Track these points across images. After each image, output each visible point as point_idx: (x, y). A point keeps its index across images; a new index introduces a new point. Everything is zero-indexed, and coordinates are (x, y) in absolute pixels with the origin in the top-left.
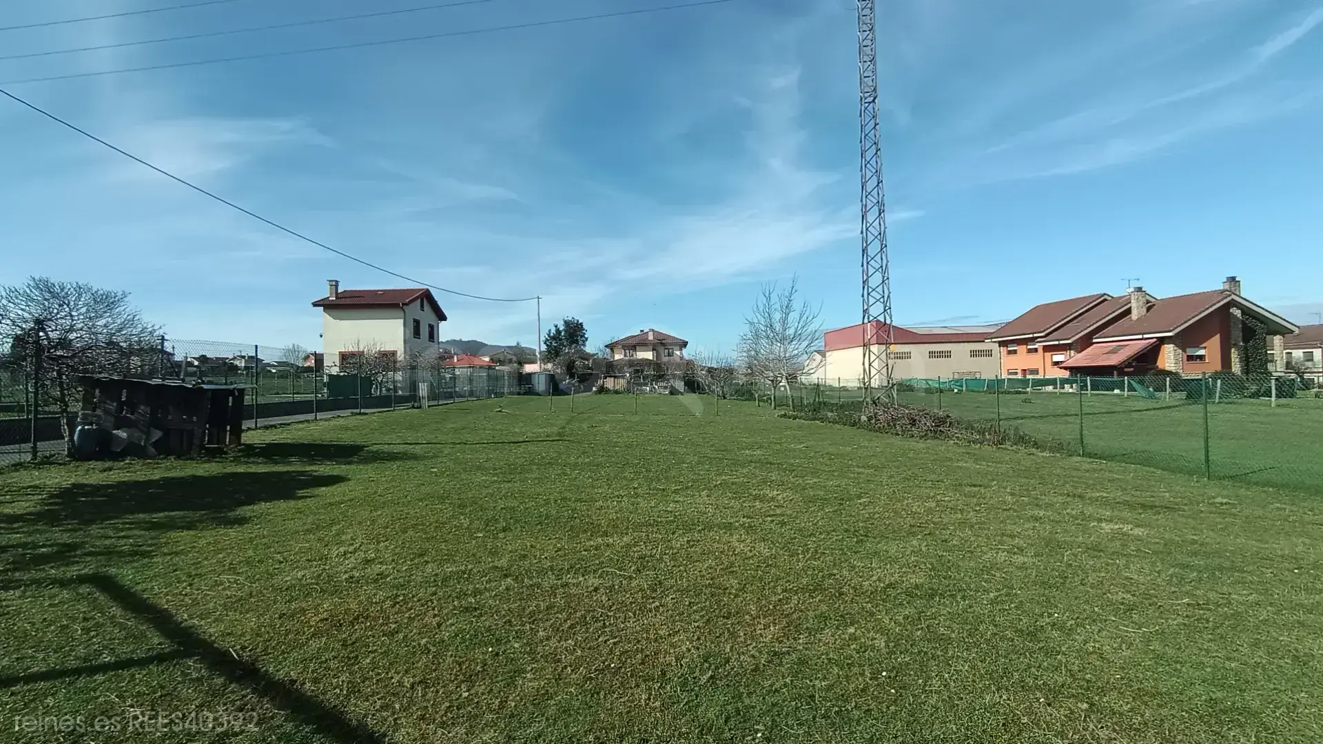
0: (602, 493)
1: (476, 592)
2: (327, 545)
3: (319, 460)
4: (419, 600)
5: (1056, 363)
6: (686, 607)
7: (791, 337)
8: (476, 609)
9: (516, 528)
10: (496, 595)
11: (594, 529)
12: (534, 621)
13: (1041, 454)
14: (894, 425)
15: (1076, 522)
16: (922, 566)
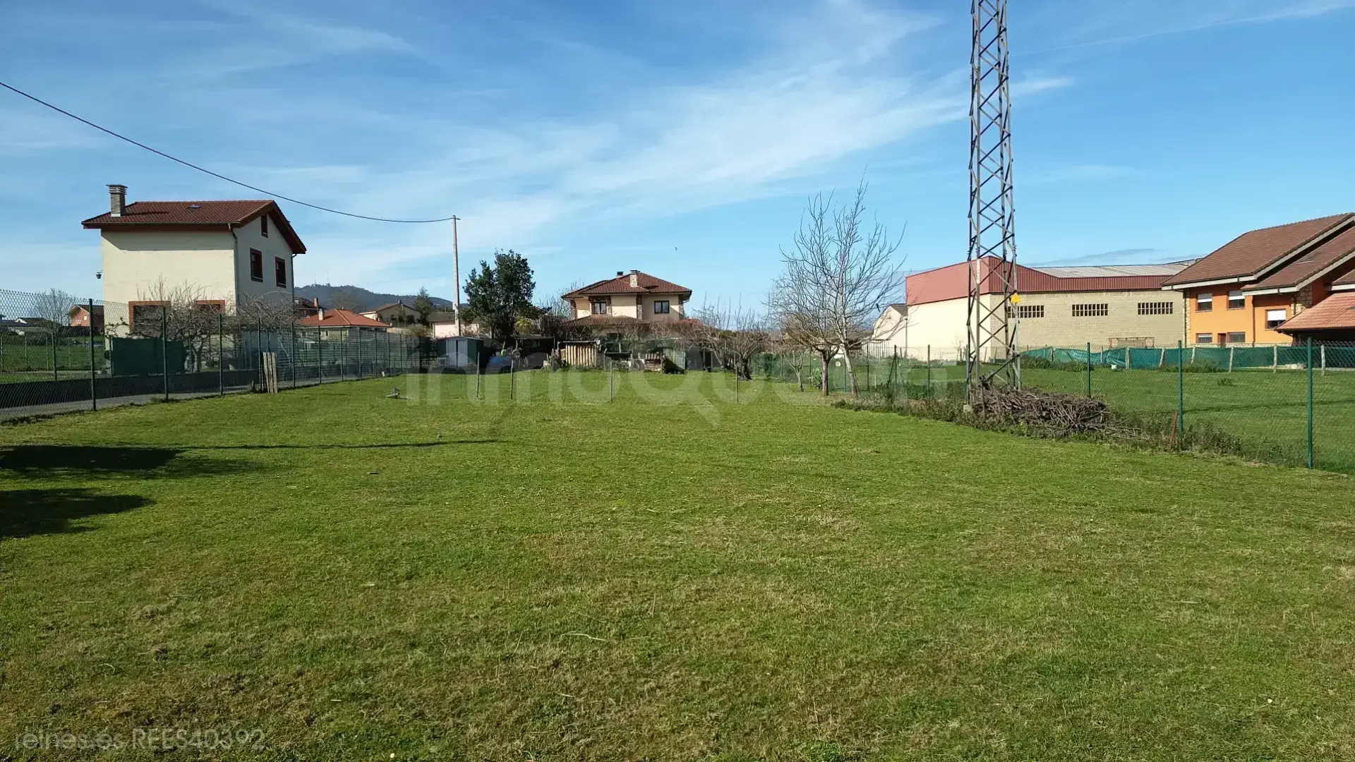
0: (561, 520)
1: (367, 671)
2: (122, 602)
3: (105, 473)
4: (275, 684)
5: (1273, 324)
6: (696, 690)
7: (854, 282)
8: (367, 696)
9: (427, 574)
10: (399, 675)
11: (552, 575)
12: (460, 713)
13: (1245, 464)
14: (1016, 420)
15: (1301, 565)
16: (1063, 630)
